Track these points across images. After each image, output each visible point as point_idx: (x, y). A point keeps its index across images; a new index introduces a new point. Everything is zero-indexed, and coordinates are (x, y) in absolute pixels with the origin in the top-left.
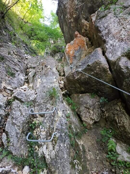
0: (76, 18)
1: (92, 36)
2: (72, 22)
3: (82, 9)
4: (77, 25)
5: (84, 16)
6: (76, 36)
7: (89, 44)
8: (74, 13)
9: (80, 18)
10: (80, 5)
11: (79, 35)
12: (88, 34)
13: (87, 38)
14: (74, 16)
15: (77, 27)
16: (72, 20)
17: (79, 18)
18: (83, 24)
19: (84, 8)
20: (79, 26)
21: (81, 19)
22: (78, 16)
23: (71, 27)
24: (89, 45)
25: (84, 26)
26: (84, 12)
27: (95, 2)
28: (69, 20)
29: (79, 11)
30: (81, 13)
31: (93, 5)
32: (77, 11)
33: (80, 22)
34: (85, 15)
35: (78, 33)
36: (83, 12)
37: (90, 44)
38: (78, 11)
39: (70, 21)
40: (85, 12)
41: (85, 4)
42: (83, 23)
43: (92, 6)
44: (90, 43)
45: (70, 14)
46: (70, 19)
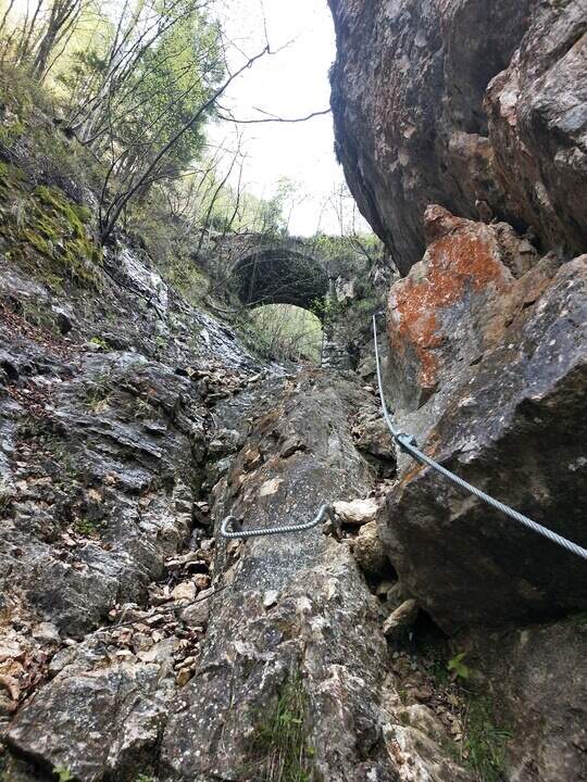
0: (418, 141)
1: (527, 203)
2: (407, 169)
3: (441, 85)
4: (435, 174)
5: (458, 115)
6: (435, 231)
7: (522, 253)
8: (405, 121)
9: (439, 134)
10: (425, 69)
11: (448, 222)
12: (502, 200)
13: (501, 224)
14: (407, 135)
15: (436, 185)
16: (403, 159)
17: (433, 135)
18: (462, 155)
19: (446, 76)
20: (442, 176)
21: (445, 135)
22: (426, 125)
23: (405, 196)
24: (519, 261)
25: (465, 164)
26: (450, 94)
27: (500, 14)
28: (391, 165)
29: (423, 103)
30: (436, 109)
31: (495, 36)
32: (417, 102)
33: (445, 152)
34: (460, 110)
35: (441, 210)
36: (445, 99)
37: (530, 253)
38: (420, 101)
39: (393, 167)
40: (460, 92)
41: (446, 51)
42: (459, 151)
43: (485, 45)
44: (525, 246)
45: (388, 134)
46: (393, 157)
